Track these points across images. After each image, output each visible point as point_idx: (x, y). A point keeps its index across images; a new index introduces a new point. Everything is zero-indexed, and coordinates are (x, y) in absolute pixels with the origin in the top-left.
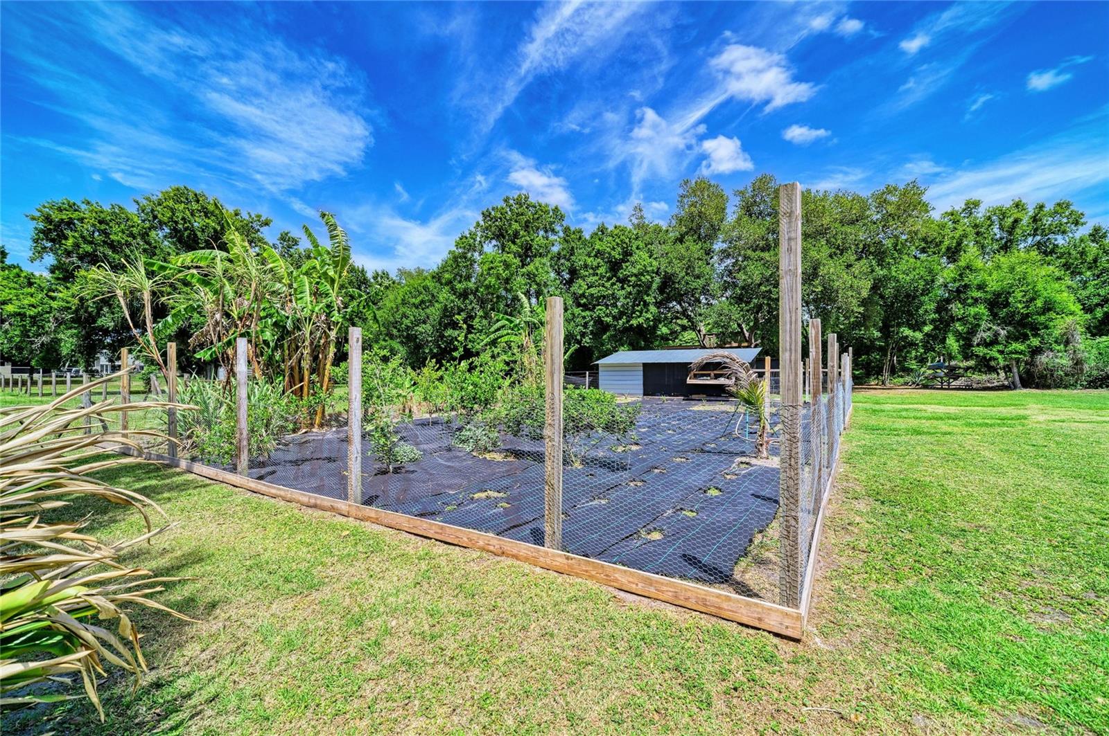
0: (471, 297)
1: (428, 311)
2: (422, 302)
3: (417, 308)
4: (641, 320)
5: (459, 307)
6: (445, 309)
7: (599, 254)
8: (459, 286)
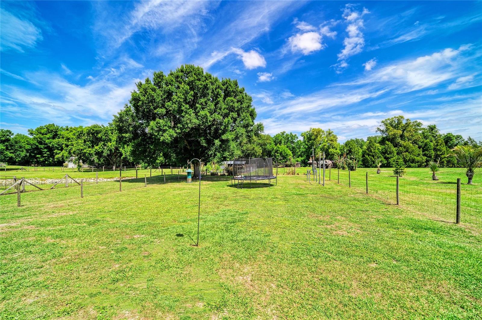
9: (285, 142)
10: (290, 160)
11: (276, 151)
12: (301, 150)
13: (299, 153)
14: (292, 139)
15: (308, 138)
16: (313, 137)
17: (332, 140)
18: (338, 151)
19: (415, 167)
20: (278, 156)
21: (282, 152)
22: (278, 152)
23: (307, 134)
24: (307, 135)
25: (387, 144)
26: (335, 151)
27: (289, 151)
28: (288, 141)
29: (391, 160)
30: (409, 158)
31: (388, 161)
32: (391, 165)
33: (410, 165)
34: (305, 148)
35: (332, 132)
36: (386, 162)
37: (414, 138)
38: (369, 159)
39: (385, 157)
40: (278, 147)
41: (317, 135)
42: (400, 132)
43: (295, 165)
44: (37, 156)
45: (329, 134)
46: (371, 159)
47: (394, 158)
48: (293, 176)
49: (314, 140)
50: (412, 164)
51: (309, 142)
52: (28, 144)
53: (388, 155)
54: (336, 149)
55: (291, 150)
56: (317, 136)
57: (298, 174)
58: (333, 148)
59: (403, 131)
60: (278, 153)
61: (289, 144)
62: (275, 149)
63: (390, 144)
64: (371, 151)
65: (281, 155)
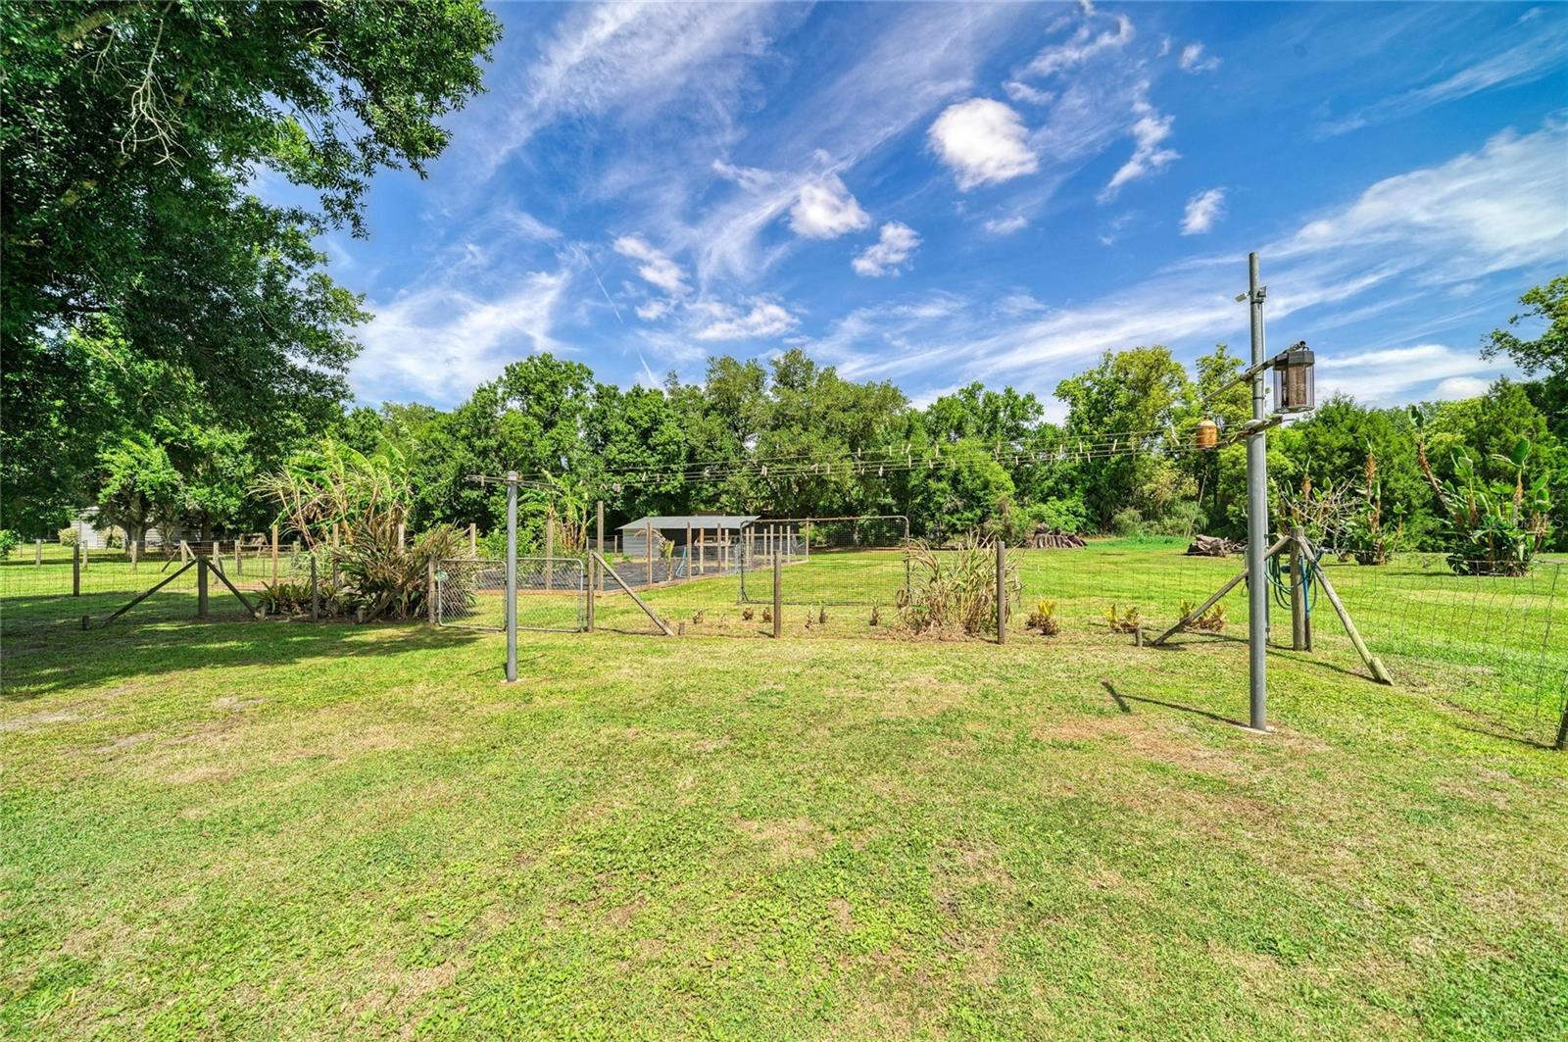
0: (492, 455)
1: (439, 468)
2: (432, 457)
3: (426, 463)
4: (669, 487)
5: (477, 466)
6: (462, 468)
7: (630, 421)
8: (478, 443)
9: (979, 431)
10: (1001, 512)
11: (934, 474)
12: (1055, 467)
13: (1050, 483)
14: (1013, 416)
15: (1094, 405)
20: (944, 491)
21: (957, 473)
22: (943, 473)
23: (1088, 384)
24: (1089, 390)
27: (999, 468)
28: (994, 428)
41: (1146, 379)
43: (1030, 535)
49: (1130, 406)
51: (1100, 423)
55: (1009, 468)
60: (940, 479)
61: (998, 438)
62: (926, 460)
65: (955, 488)
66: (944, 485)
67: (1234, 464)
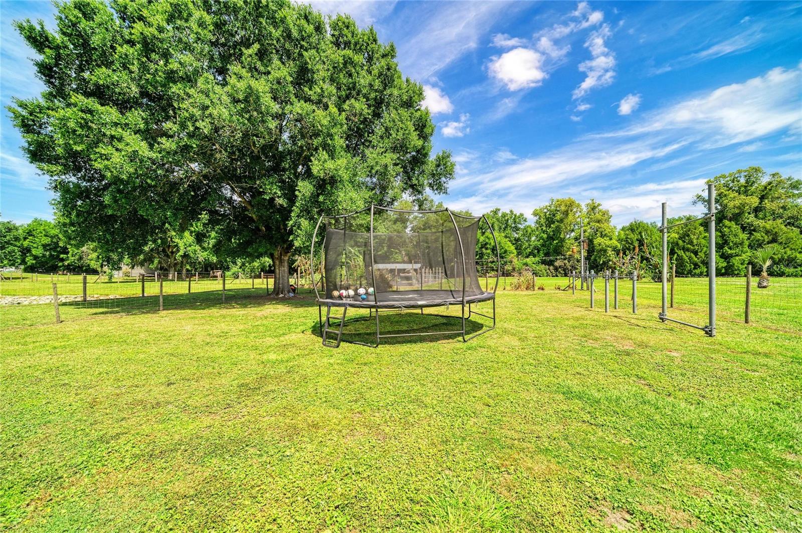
9: (500, 228)
10: (511, 262)
11: (484, 246)
12: (531, 243)
13: (529, 250)
14: (515, 222)
15: (547, 219)
16: (559, 216)
17: (599, 222)
18: (614, 242)
19: (796, 276)
20: (488, 254)
21: (495, 246)
22: (488, 246)
23: (545, 210)
24: (546, 213)
25: (726, 227)
26: (608, 242)
27: (511, 245)
28: (506, 227)
29: (736, 261)
30: (780, 256)
31: (728, 262)
32: (736, 272)
33: (783, 272)
34: (542, 238)
35: (599, 205)
36: (725, 264)
37: (788, 213)
38: (686, 258)
39: (723, 254)
40: (487, 237)
41: (567, 211)
42: (754, 201)
43: (522, 271)
44: (62, 256)
45: (593, 209)
46: (690, 258)
47: (744, 256)
48: (530, 292)
49: (561, 221)
50: (787, 270)
51: (550, 227)
52: (46, 236)
53: (730, 248)
54: (611, 239)
55: (513, 244)
56: (566, 213)
57: (543, 289)
58: (602, 236)
59: (762, 198)
60: (487, 249)
61: (508, 231)
62: (481, 241)
63: (734, 226)
64: (691, 243)
65: (493, 253)
66: (489, 251)
67: (600, 245)
